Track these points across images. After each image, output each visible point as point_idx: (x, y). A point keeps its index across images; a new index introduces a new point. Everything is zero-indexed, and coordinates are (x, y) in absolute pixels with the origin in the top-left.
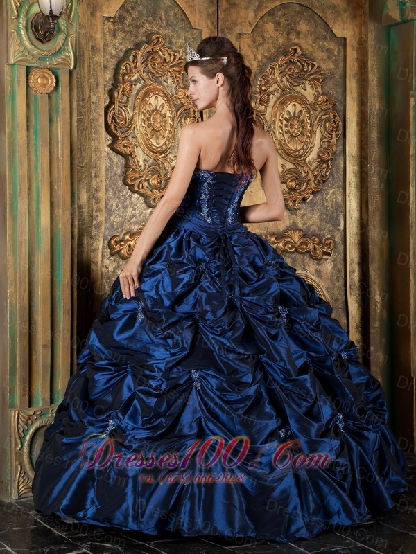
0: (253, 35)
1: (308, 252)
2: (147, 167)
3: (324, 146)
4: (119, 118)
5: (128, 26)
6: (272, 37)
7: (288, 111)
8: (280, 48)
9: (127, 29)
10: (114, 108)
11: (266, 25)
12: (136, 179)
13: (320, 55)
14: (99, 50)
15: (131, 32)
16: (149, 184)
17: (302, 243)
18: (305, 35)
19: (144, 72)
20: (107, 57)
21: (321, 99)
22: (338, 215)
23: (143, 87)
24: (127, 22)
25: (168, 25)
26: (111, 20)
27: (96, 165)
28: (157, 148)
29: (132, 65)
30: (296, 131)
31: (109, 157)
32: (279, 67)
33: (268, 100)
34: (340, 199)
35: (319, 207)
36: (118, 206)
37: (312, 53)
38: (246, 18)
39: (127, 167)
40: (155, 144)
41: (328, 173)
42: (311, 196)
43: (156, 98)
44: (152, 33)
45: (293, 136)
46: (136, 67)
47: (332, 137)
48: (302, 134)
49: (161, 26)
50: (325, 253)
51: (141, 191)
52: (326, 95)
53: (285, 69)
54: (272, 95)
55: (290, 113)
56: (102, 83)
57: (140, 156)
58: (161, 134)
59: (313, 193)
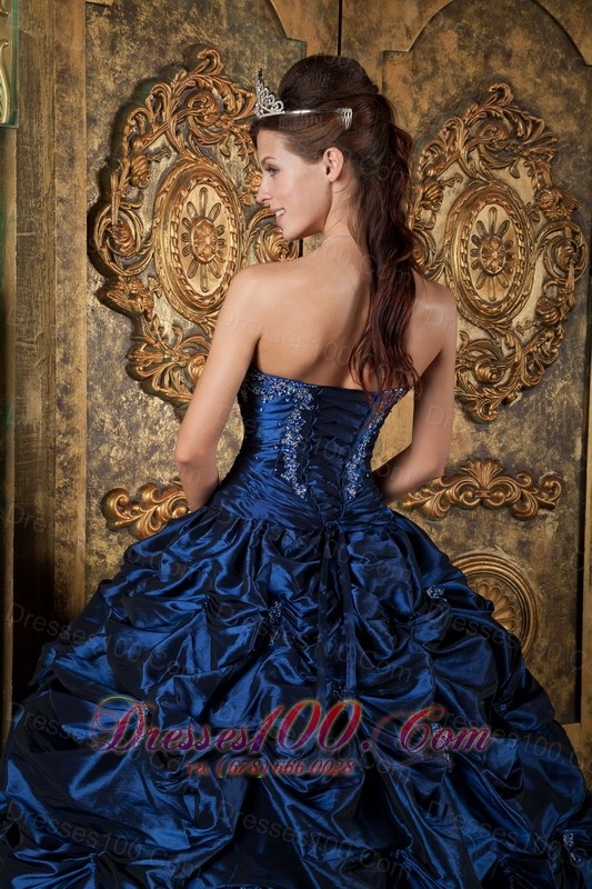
0: (414, 57)
1: (508, 505)
2: (180, 339)
3: (549, 295)
4: (119, 235)
5: (144, 28)
6: (452, 62)
7: (480, 222)
8: (468, 85)
9: (141, 33)
10: (109, 213)
11: (441, 35)
12: (155, 365)
13: (550, 103)
14: (77, 80)
15: (150, 42)
16: (187, 375)
17: (496, 488)
18: (522, 59)
19: (177, 133)
20: (96, 96)
21: (549, 197)
22: (570, 431)
23: (176, 165)
24: (142, 18)
25: (233, 29)
26: (106, 12)
27: (66, 335)
28: (203, 298)
29: (152, 117)
30: (494, 264)
31: (96, 319)
32: (466, 127)
33: (439, 198)
34: (577, 400)
35: (534, 417)
36: (116, 424)
37: (534, 98)
38: (400, 19)
39: (136, 338)
40: (198, 289)
41: (555, 350)
42: (520, 395)
43: (203, 191)
44: (198, 46)
45: (487, 274)
46: (159, 122)
47: (567, 277)
48: (507, 270)
49: (217, 31)
50: (542, 506)
51: (168, 391)
52: (559, 188)
53: (478, 133)
54: (447, 188)
55: (483, 227)
56: (82, 155)
57: (165, 315)
58: (211, 269)
59: (523, 389)
